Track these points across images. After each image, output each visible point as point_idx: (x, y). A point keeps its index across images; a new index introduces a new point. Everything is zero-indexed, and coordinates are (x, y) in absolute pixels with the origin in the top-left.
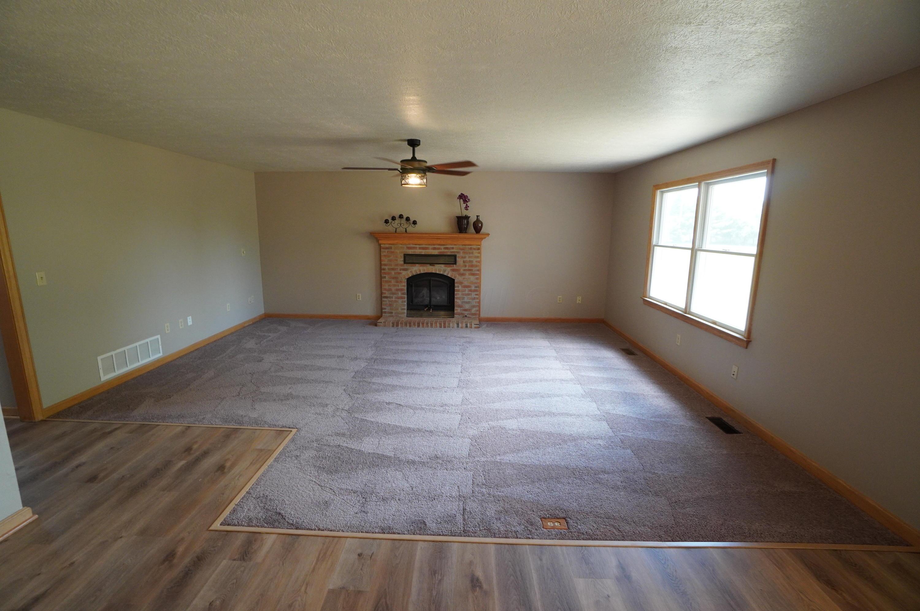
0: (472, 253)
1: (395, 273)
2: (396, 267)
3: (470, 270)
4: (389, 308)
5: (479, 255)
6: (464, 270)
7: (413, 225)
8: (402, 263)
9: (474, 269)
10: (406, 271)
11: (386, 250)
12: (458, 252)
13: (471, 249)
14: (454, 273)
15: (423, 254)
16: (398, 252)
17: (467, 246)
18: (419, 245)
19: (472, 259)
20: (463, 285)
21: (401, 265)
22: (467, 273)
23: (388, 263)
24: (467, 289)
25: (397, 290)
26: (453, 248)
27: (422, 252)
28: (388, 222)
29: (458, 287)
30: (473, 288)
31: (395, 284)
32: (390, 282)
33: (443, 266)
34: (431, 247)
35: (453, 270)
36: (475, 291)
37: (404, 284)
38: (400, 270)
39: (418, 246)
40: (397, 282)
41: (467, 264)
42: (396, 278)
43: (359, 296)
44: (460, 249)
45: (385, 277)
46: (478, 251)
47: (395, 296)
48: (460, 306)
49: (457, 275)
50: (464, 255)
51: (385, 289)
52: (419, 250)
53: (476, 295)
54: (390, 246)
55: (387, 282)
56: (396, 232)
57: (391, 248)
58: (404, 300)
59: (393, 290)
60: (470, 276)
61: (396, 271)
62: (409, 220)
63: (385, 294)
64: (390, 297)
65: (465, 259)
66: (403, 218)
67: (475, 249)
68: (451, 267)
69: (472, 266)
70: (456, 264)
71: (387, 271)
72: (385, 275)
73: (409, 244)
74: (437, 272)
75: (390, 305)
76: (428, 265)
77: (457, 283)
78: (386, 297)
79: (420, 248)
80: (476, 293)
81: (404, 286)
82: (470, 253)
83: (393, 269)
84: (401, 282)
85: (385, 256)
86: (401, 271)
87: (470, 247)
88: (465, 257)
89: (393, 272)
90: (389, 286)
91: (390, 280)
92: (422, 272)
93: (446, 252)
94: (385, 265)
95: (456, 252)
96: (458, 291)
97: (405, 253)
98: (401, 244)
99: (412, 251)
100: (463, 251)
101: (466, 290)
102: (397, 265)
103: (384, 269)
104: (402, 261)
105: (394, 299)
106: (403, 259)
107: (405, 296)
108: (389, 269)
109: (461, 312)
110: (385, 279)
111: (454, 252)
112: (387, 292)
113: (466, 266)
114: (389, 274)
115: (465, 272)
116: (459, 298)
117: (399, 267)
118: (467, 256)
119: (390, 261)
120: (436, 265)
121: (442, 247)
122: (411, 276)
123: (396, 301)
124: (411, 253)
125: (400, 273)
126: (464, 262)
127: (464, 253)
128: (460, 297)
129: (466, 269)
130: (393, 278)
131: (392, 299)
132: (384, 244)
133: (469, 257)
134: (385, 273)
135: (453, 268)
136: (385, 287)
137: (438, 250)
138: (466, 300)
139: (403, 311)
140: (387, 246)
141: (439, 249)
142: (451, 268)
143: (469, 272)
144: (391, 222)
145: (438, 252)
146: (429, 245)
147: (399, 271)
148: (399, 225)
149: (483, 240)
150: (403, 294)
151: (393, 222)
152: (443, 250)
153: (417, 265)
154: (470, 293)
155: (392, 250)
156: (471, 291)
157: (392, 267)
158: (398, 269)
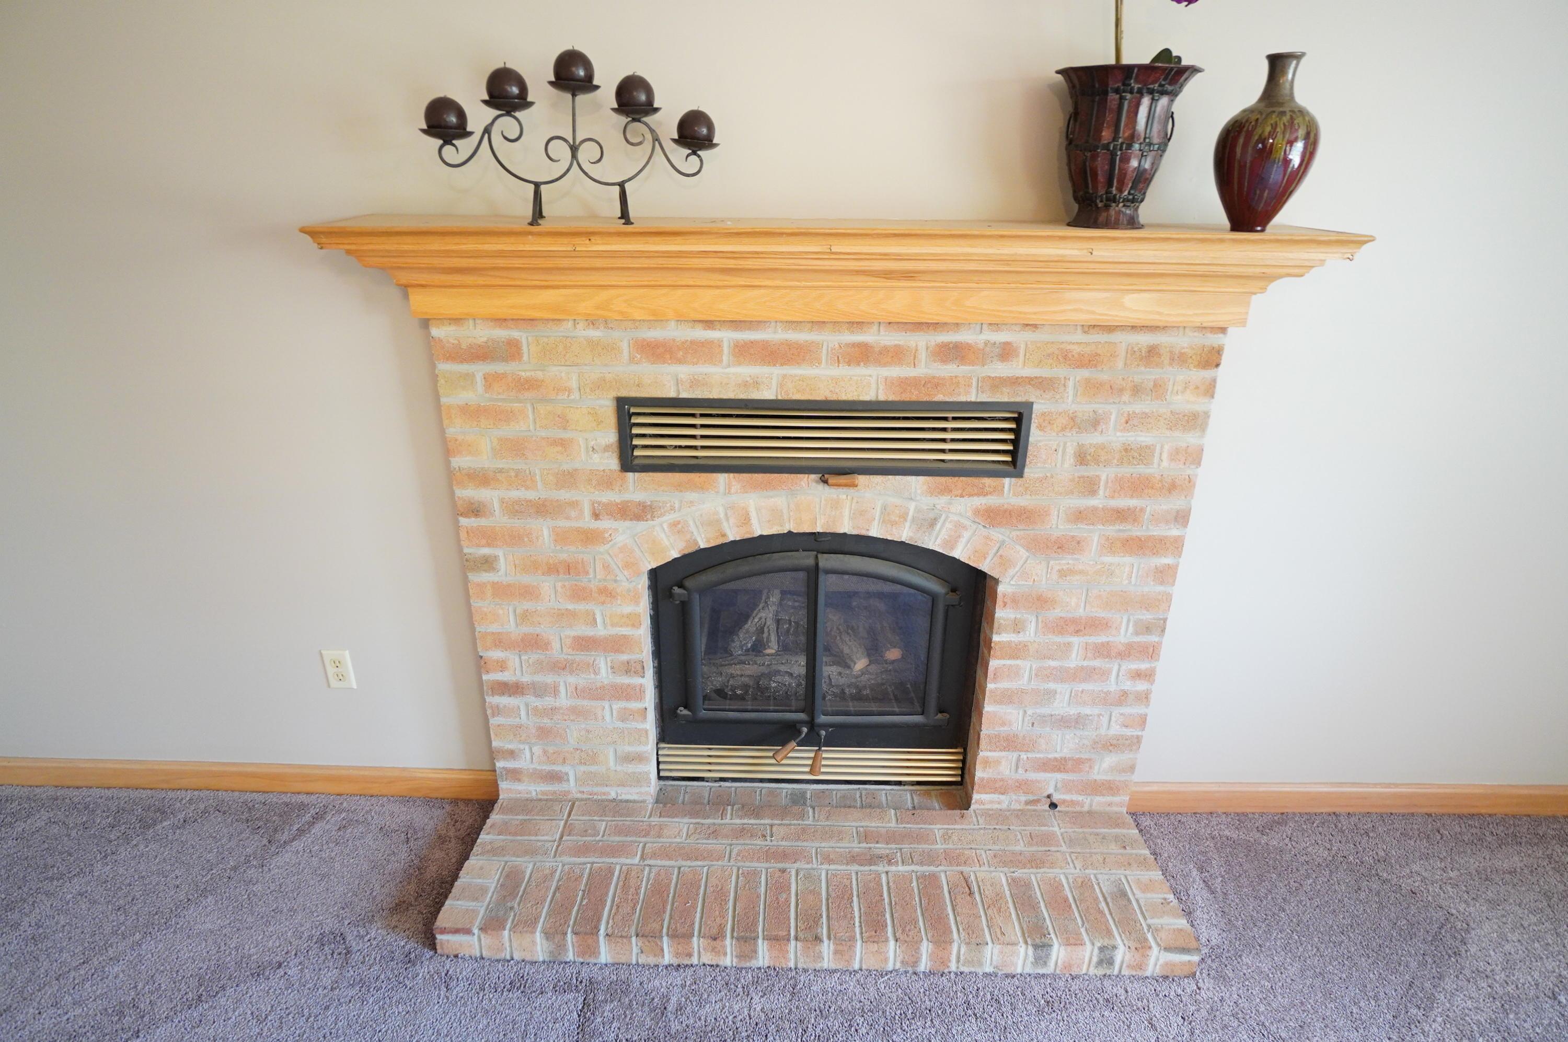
0: (1158, 389)
1: (561, 537)
2: (564, 495)
3: (1121, 515)
4: (537, 750)
5: (1199, 404)
6: (1079, 516)
7: (679, 154)
8: (612, 462)
9: (1153, 505)
10: (638, 517)
11: (479, 370)
12: (1043, 384)
13: (1151, 354)
14: (997, 534)
15: (767, 394)
16: (574, 384)
17: (1124, 339)
18: (736, 324)
19: (1143, 438)
20: (1057, 613)
21: (606, 482)
22: (1094, 535)
23: (501, 464)
24: (1075, 640)
25: (585, 644)
26: (1006, 352)
27: (756, 384)
28: (461, 131)
29: (1017, 626)
30: (1123, 635)
31: (570, 607)
32: (528, 592)
33: (916, 483)
34: (831, 340)
35: (993, 517)
36: (1127, 652)
37: (628, 609)
38: (596, 516)
39: (726, 336)
40: (579, 594)
41: (1105, 474)
42: (569, 568)
43: (337, 664)
44: (1065, 357)
45: (488, 563)
46: (1208, 374)
47: (572, 680)
48: (1010, 743)
49: (1023, 553)
50: (1085, 408)
51: (499, 641)
52: (732, 370)
53: (1138, 675)
54: (501, 334)
55: (502, 591)
56: (538, 214)
57: (512, 351)
58: (635, 705)
59: (556, 645)
60: (1108, 559)
61: (562, 523)
62: (649, 108)
63: (502, 666)
64: (539, 690)
65: (1092, 439)
66: (587, 85)
67: (1180, 359)
68: (982, 493)
69: (1139, 486)
70: (1020, 475)
71: (498, 519)
72: (486, 551)
73: (658, 319)
74: (875, 531)
75: (544, 733)
76: (808, 482)
77: (1015, 601)
78: (514, 689)
79: (743, 352)
80: (1134, 666)
81: (633, 620)
82: (1136, 390)
83: (542, 509)
84: (607, 594)
85: (472, 413)
86: (605, 524)
87: (1145, 340)
88: (1095, 423)
89: (543, 529)
90: (525, 617)
91: (527, 579)
92: (759, 529)
93: (954, 381)
94: (483, 478)
95: (1030, 381)
96: (1017, 651)
97: (624, 393)
98: (592, 322)
99: (684, 371)
100: (1085, 373)
101: (1069, 645)
102: (568, 479)
103: (475, 510)
104: (606, 448)
105: (564, 700)
106: (610, 436)
107: (637, 681)
108: (515, 509)
109: (1021, 775)
110: (486, 577)
111: (1015, 381)
112: (513, 659)
113: (1090, 487)
114: (515, 539)
115: (1080, 530)
116: (1008, 698)
117: (586, 497)
118: (1113, 411)
119: (516, 447)
120: (862, 479)
121: (921, 341)
122: (675, 554)
123: (576, 712)
124: (672, 394)
125: (590, 538)
126: (1082, 458)
127: (1092, 388)
128: (1023, 691)
129: (1095, 509)
130: (552, 569)
131: (548, 701)
132: (456, 320)
133: (1129, 421)
134: (490, 537)
135: (992, 501)
136: (494, 628)
137: (879, 363)
138: (1061, 706)
139: (631, 768)
140: (482, 334)
141: (896, 355)
142: (979, 502)
143: (1112, 530)
144: (487, 131)
145: (889, 383)
146: (819, 324)
147: (588, 522)
148: (561, 151)
149: (1274, 286)
150: (628, 669)
151: (507, 125)
152: (925, 368)
153: (722, 479)
154: (1097, 663)
155: (523, 369)
156: (1103, 651)
157: (531, 495)
158: (574, 504)
